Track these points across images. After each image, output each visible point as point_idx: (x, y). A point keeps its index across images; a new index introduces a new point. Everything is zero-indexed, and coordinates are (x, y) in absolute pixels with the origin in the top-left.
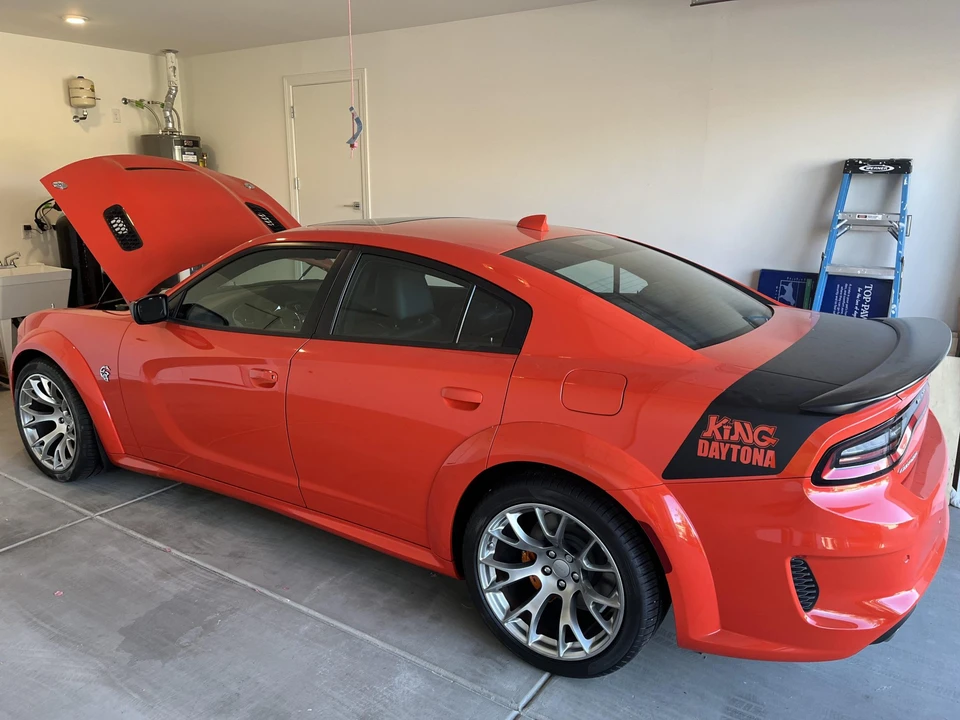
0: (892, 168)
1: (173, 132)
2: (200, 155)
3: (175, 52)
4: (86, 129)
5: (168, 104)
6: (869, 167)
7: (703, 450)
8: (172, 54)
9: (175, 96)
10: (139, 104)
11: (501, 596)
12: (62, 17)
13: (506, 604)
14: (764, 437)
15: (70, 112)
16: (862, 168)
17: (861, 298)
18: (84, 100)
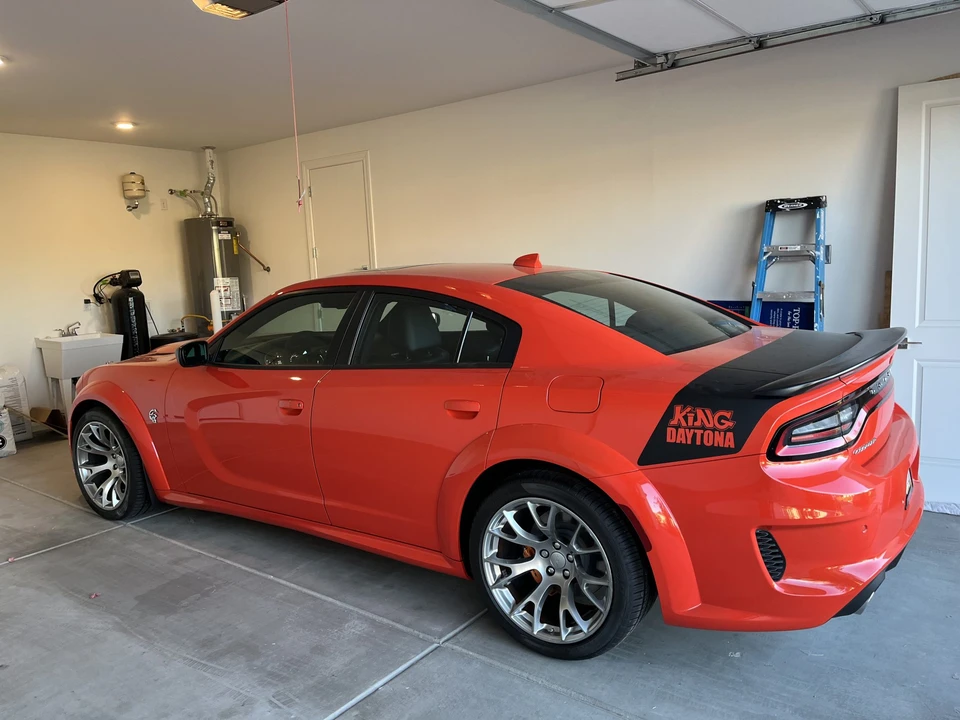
0: (805, 205)
1: (211, 215)
2: (233, 234)
3: (213, 148)
4: (138, 217)
5: (206, 192)
6: (786, 205)
7: (671, 436)
8: (211, 150)
9: (212, 184)
10: (183, 194)
11: (506, 591)
12: (113, 123)
13: (511, 599)
14: (722, 421)
15: (123, 204)
16: (780, 207)
17: (791, 320)
18: (135, 192)
